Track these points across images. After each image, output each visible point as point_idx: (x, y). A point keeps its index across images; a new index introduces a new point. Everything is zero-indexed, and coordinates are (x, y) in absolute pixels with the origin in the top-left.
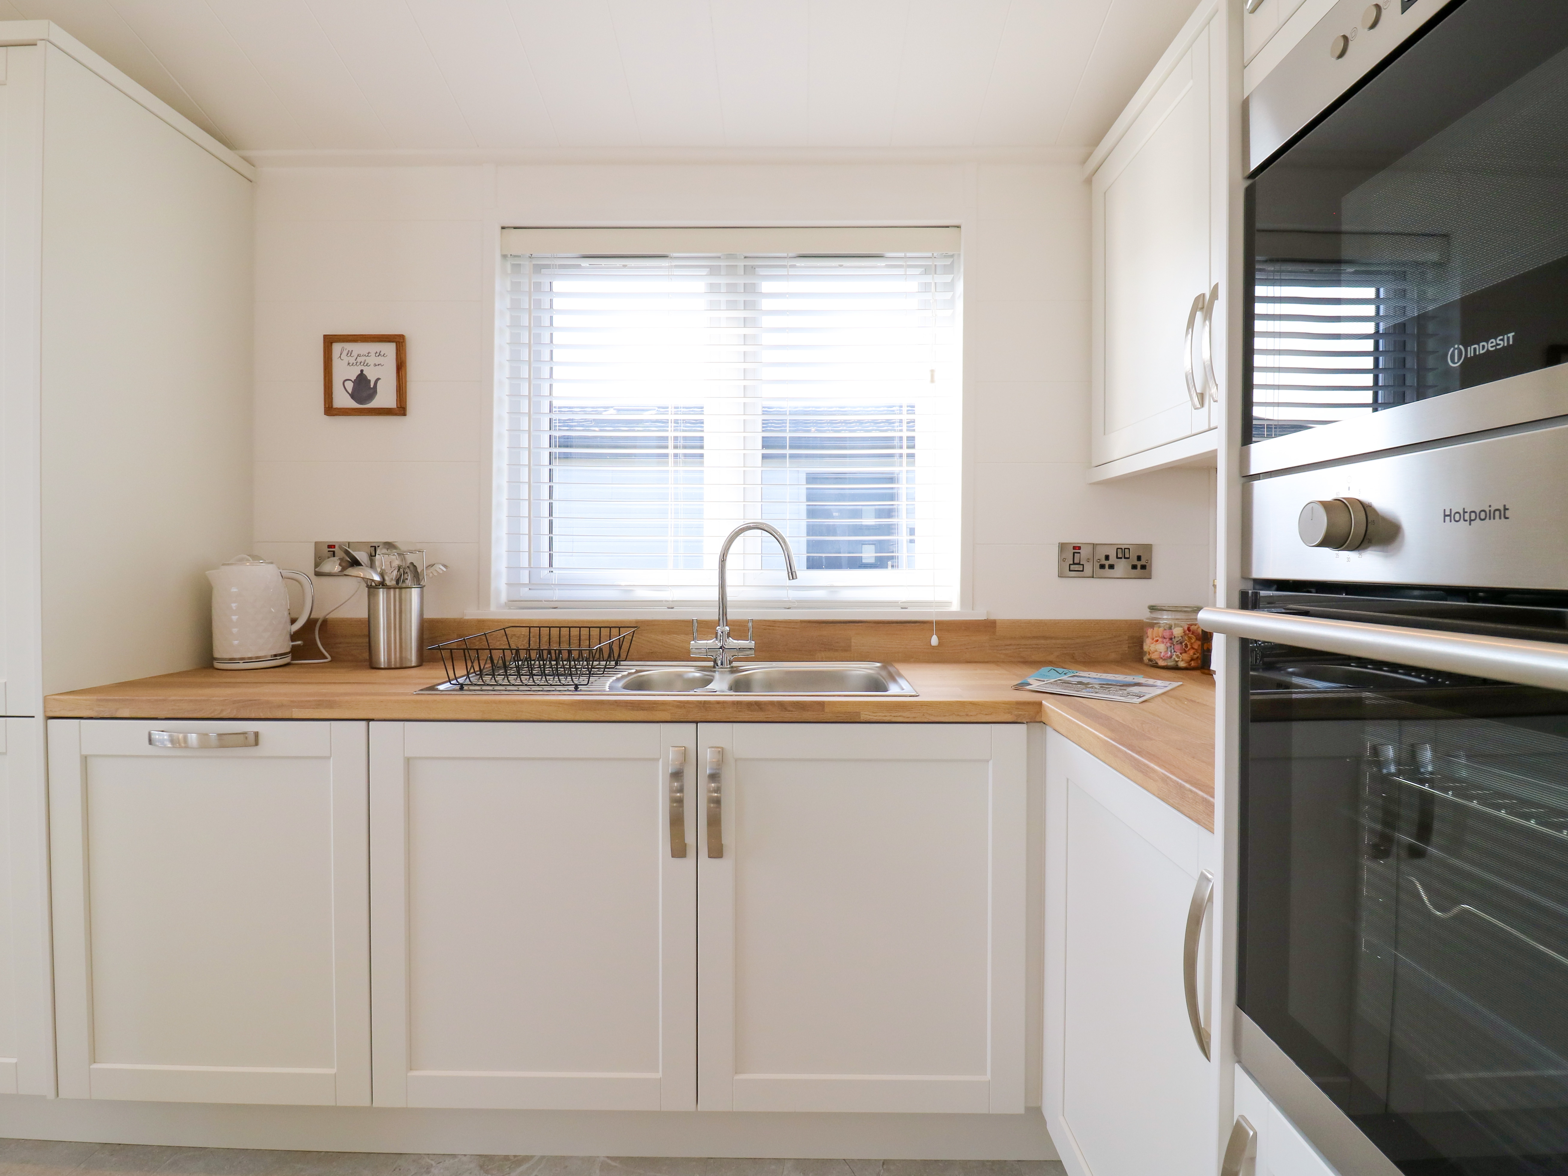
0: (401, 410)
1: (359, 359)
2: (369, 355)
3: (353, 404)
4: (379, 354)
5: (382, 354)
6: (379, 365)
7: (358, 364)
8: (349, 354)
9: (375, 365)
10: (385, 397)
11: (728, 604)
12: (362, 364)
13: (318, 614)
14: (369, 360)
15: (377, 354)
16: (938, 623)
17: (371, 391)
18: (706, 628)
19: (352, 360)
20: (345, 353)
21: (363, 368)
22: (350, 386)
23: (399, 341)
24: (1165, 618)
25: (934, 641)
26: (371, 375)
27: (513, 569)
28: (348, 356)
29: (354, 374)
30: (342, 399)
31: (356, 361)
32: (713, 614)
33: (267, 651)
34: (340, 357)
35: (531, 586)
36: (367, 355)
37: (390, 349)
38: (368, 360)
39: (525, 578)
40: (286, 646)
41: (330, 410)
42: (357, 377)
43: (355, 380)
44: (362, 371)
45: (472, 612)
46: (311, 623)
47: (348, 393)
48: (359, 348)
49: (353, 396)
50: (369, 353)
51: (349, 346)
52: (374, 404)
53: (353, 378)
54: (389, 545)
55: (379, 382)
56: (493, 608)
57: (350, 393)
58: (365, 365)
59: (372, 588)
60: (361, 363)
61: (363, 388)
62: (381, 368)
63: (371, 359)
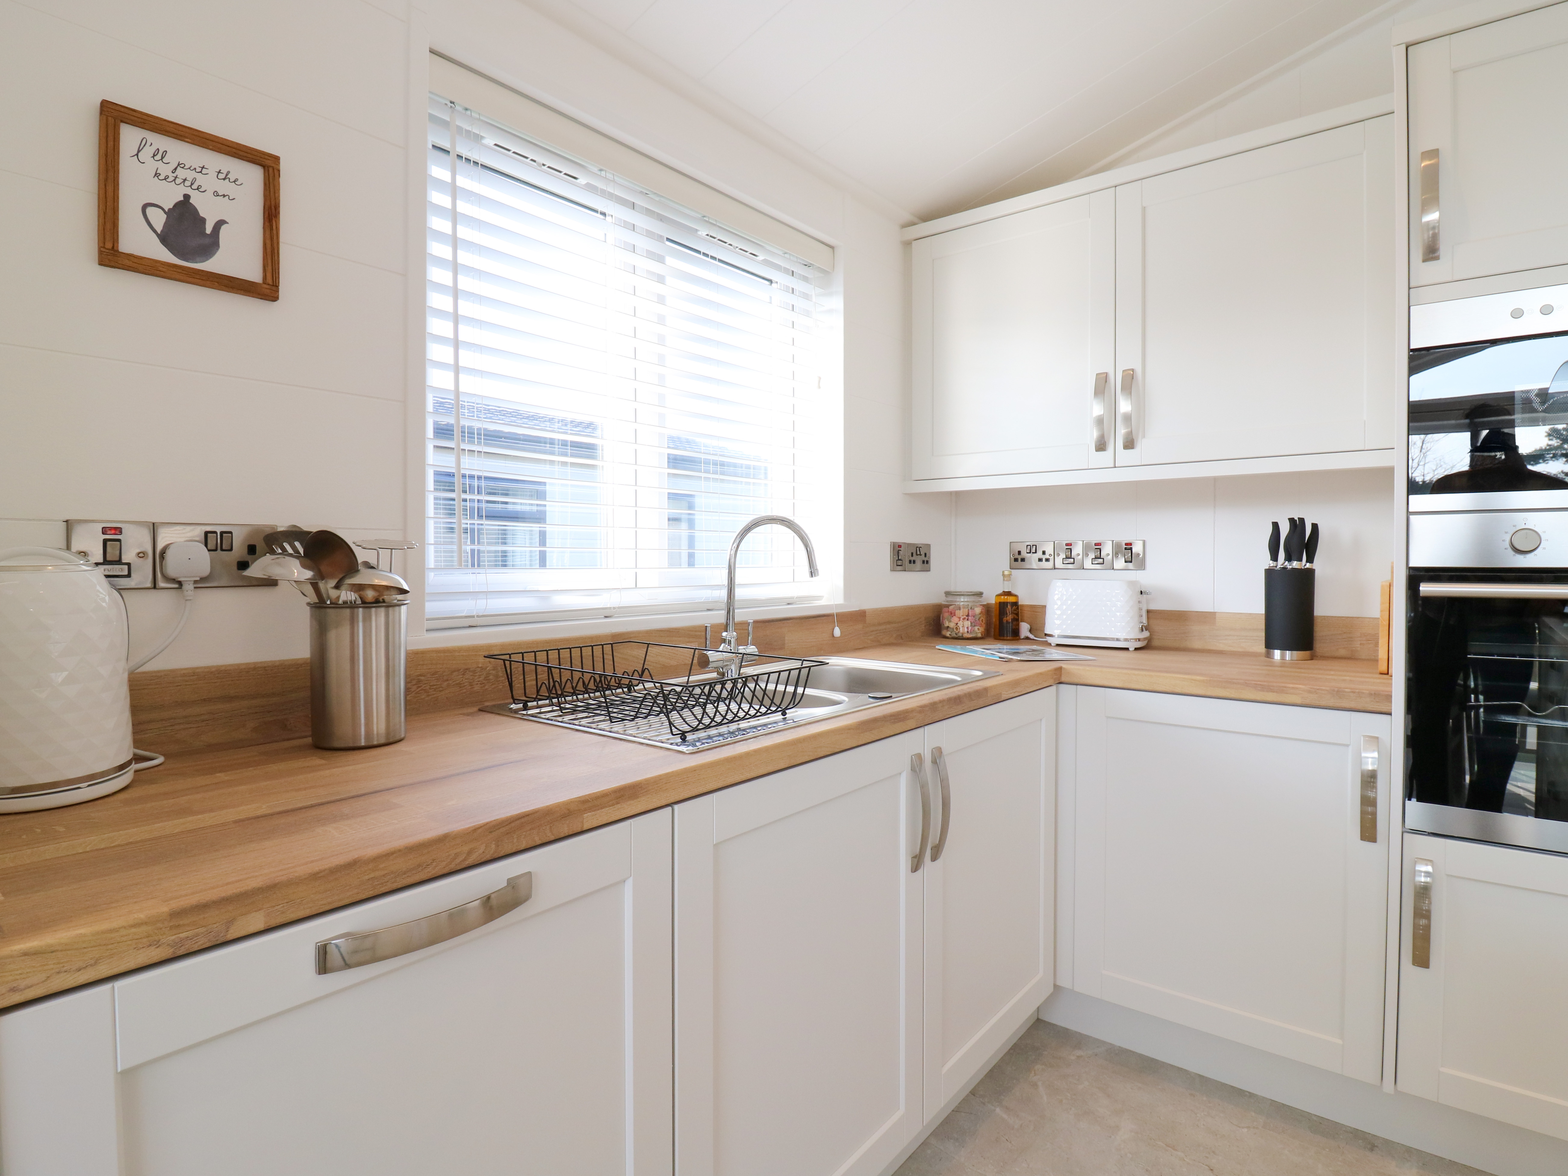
0: (267, 289)
1: (181, 173)
2: (204, 171)
3: (164, 255)
4: (225, 177)
5: (232, 177)
6: (224, 196)
7: (178, 181)
8: (160, 155)
9: (216, 194)
10: (236, 255)
11: (736, 605)
12: (188, 183)
15: (221, 176)
16: (838, 615)
17: (207, 241)
19: (165, 170)
20: (147, 152)
21: (188, 191)
22: (159, 219)
23: (267, 165)
25: (837, 632)
26: (207, 211)
28: (157, 158)
29: (170, 196)
30: (140, 241)
31: (175, 175)
34: (137, 155)
36: (199, 170)
38: (201, 180)
41: (111, 254)
42: (175, 206)
43: (169, 209)
44: (187, 197)
47: (155, 231)
48: (180, 151)
49: (164, 238)
50: (203, 167)
52: (212, 265)
53: (168, 205)
55: (224, 229)
57: (159, 232)
58: (193, 187)
60: (185, 180)
61: (182, 229)
62: (227, 199)
63: (209, 180)
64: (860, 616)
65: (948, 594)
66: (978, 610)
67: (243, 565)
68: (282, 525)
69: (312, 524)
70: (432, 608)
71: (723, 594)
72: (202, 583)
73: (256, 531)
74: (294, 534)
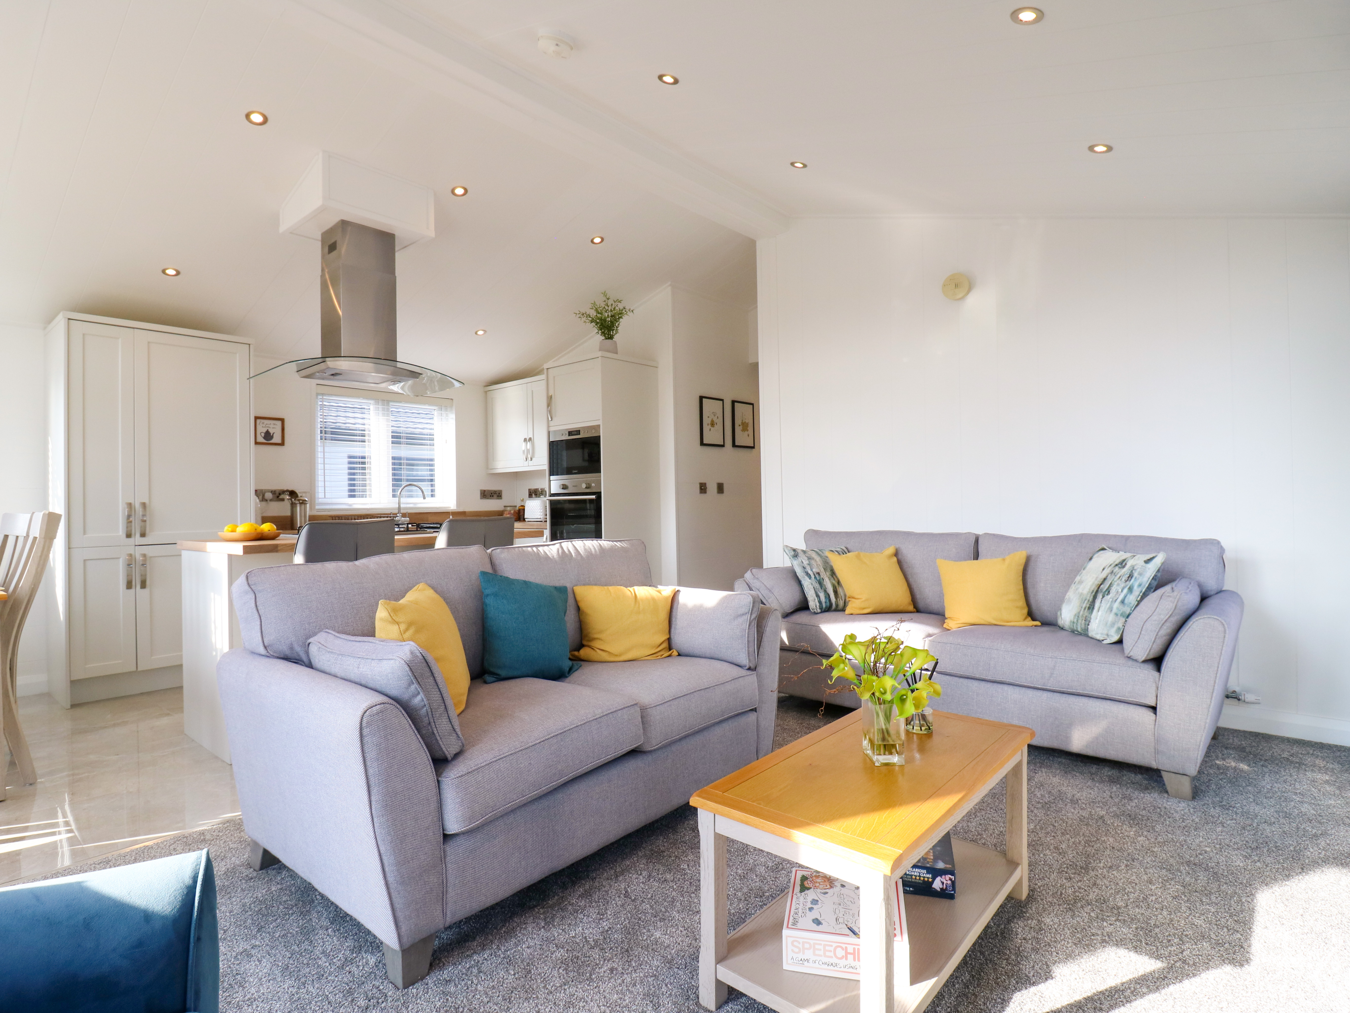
0: (282, 444)
1: (267, 426)
3: (264, 441)
4: (274, 424)
5: (276, 424)
8: (263, 423)
10: (277, 439)
14: (270, 426)
16: (452, 513)
17: (272, 437)
19: (264, 426)
22: (263, 435)
23: (282, 420)
24: (509, 509)
26: (271, 431)
30: (261, 439)
32: (396, 511)
34: (260, 424)
36: (270, 424)
37: (279, 423)
41: (256, 443)
42: (266, 432)
44: (268, 430)
48: (266, 422)
49: (264, 438)
51: (263, 421)
52: (273, 441)
53: (264, 432)
55: (274, 434)
58: (269, 428)
61: (268, 436)
62: (275, 429)
63: (272, 426)
64: (463, 513)
65: (505, 506)
66: (512, 512)
67: (278, 497)
68: (285, 489)
69: (290, 489)
70: (317, 507)
71: (397, 506)
72: (271, 500)
73: (281, 490)
74: (287, 491)
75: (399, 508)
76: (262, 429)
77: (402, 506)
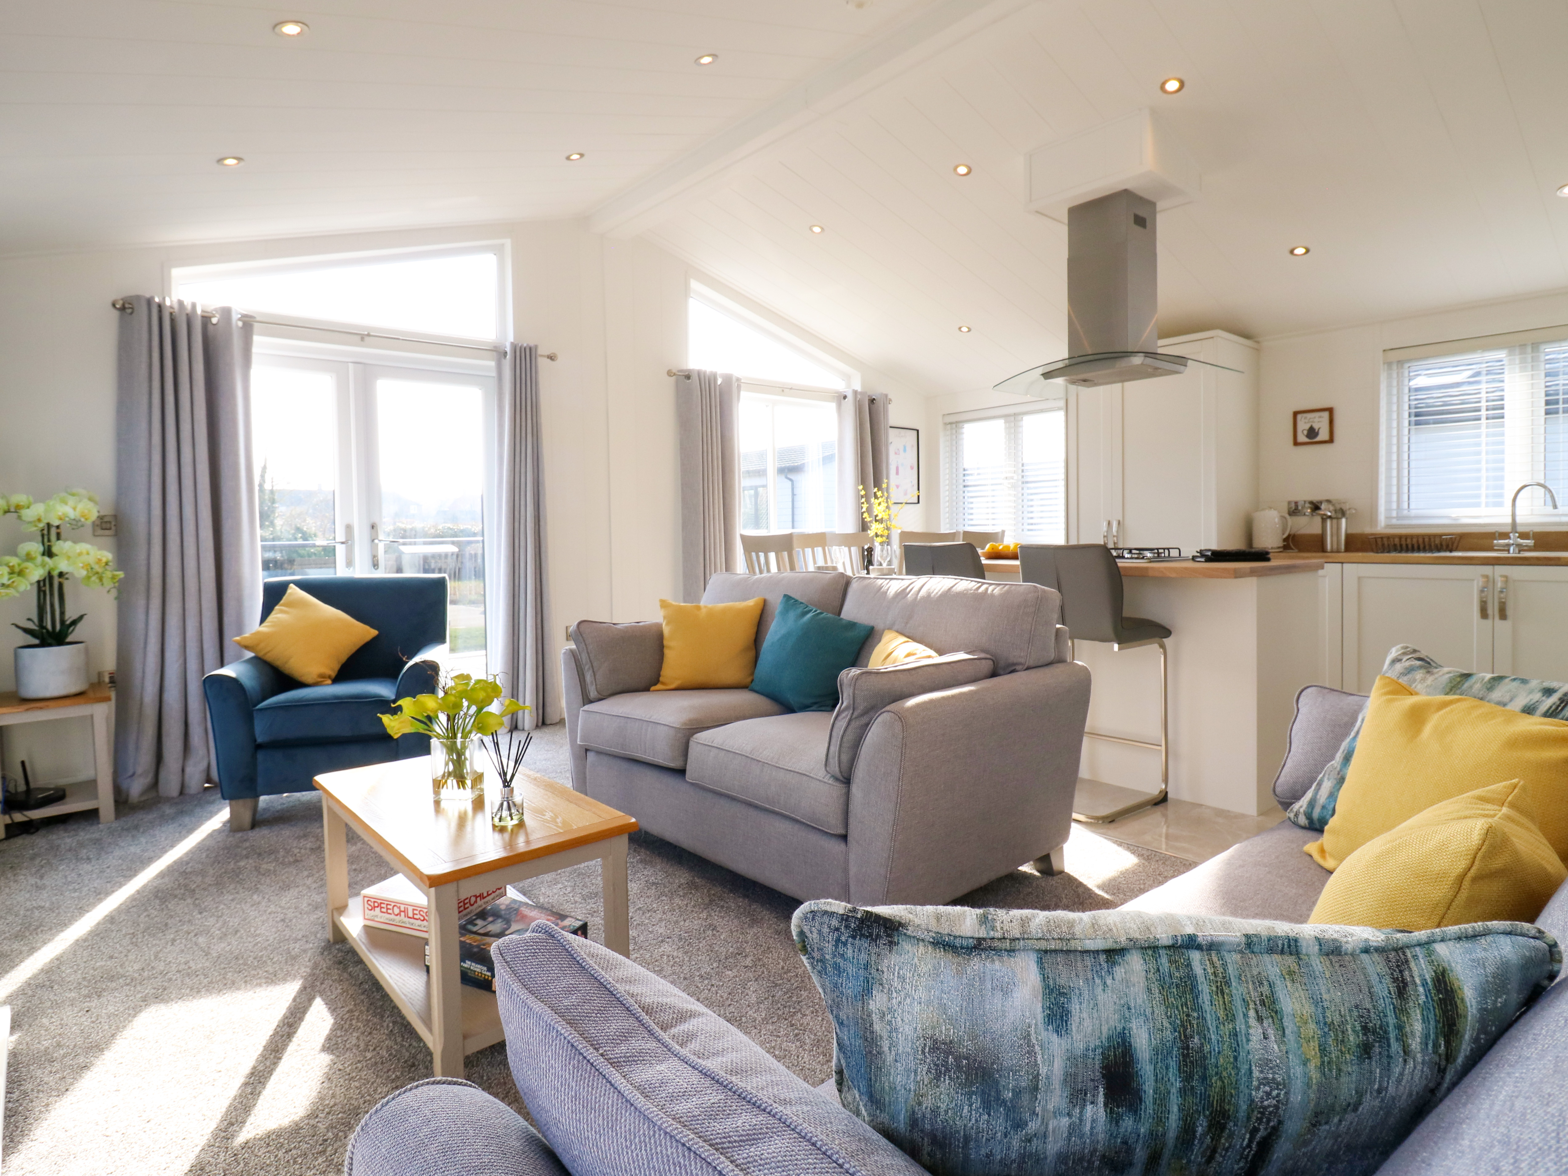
0: (1331, 440)
1: (1311, 420)
3: (1307, 440)
4: (1320, 417)
8: (1306, 418)
10: (1324, 435)
11: (1517, 523)
13: (1292, 532)
14: (1315, 420)
17: (1317, 434)
18: (1505, 536)
19: (1307, 421)
21: (1312, 424)
22: (1305, 432)
26: (1316, 426)
27: (1389, 510)
29: (1307, 427)
30: (1302, 438)
31: (1309, 421)
32: (1508, 529)
33: (1275, 545)
34: (1301, 420)
35: (1398, 518)
36: (1314, 418)
37: (1326, 415)
39: (1394, 514)
40: (1281, 544)
41: (1296, 443)
43: (1308, 429)
45: (1368, 530)
46: (1289, 535)
47: (1305, 435)
48: (1311, 415)
49: (1308, 436)
51: (1304, 415)
52: (1318, 439)
54: (1329, 501)
55: (1320, 429)
56: (1379, 528)
58: (1313, 422)
59: (1324, 519)
60: (1311, 422)
61: (1312, 433)
62: (1321, 423)
63: (1317, 420)
75: (1514, 523)
76: (1303, 426)
77: (1519, 520)
